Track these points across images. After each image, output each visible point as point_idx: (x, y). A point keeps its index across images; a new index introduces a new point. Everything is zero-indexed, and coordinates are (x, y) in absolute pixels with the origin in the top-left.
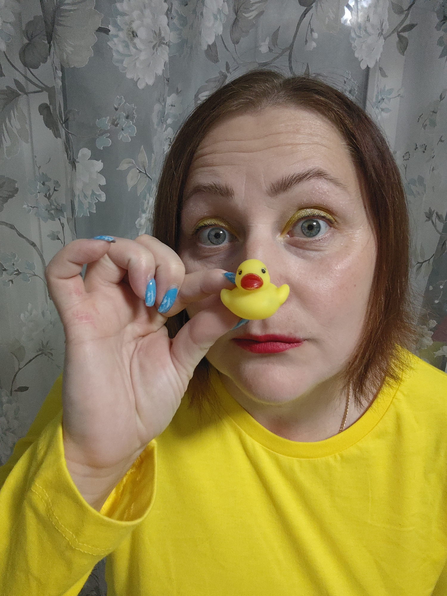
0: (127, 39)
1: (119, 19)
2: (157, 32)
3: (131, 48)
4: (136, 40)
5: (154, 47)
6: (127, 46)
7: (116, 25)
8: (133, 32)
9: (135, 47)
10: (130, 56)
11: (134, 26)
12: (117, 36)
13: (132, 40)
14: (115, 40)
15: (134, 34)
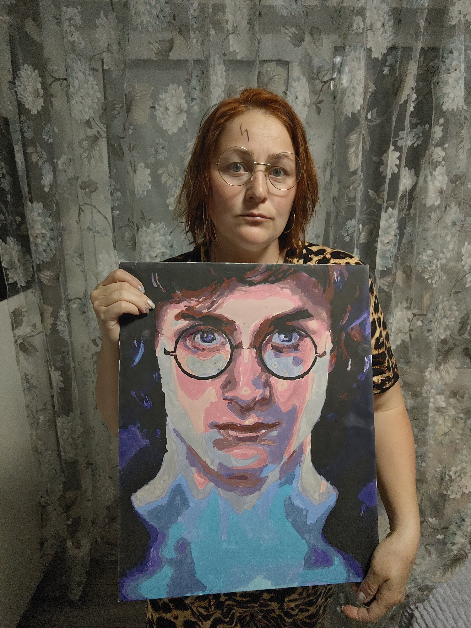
0: (163, 111)
1: (160, 102)
2: (179, 107)
3: (166, 115)
4: (168, 112)
5: (177, 115)
6: (163, 114)
7: (159, 105)
8: (167, 108)
9: (168, 115)
10: (165, 119)
11: (167, 105)
12: (159, 110)
13: (166, 112)
14: (158, 111)
15: (167, 109)
